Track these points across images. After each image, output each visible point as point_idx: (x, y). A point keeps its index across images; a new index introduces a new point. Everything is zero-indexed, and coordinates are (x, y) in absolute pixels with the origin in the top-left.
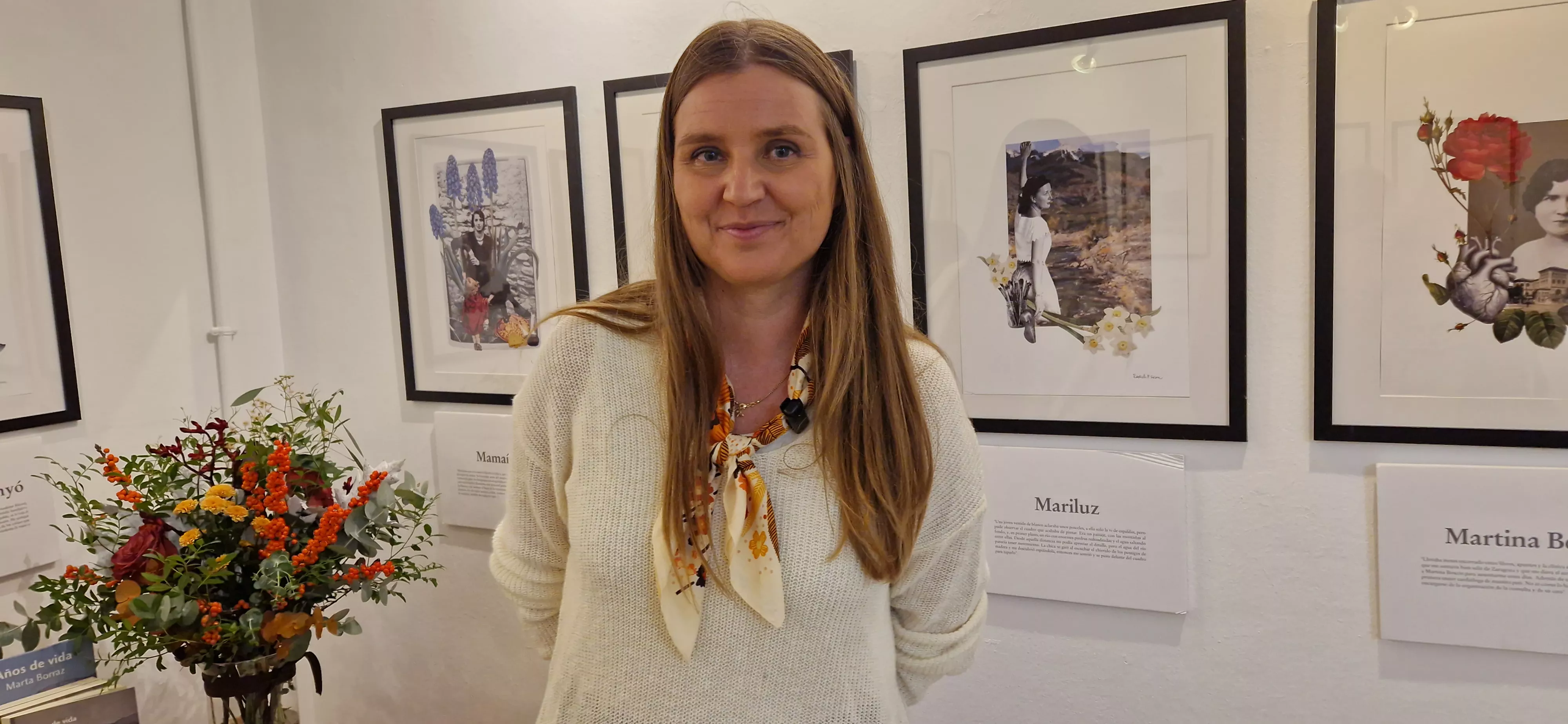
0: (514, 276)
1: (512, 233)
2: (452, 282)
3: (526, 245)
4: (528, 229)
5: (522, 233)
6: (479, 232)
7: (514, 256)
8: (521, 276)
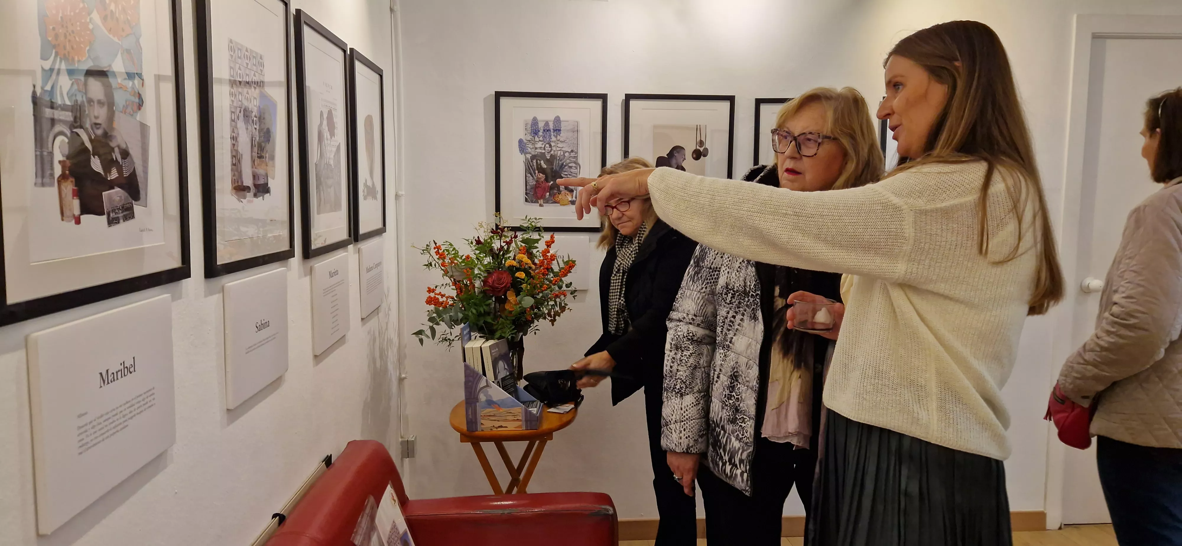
5: (573, 154)
7: (567, 164)
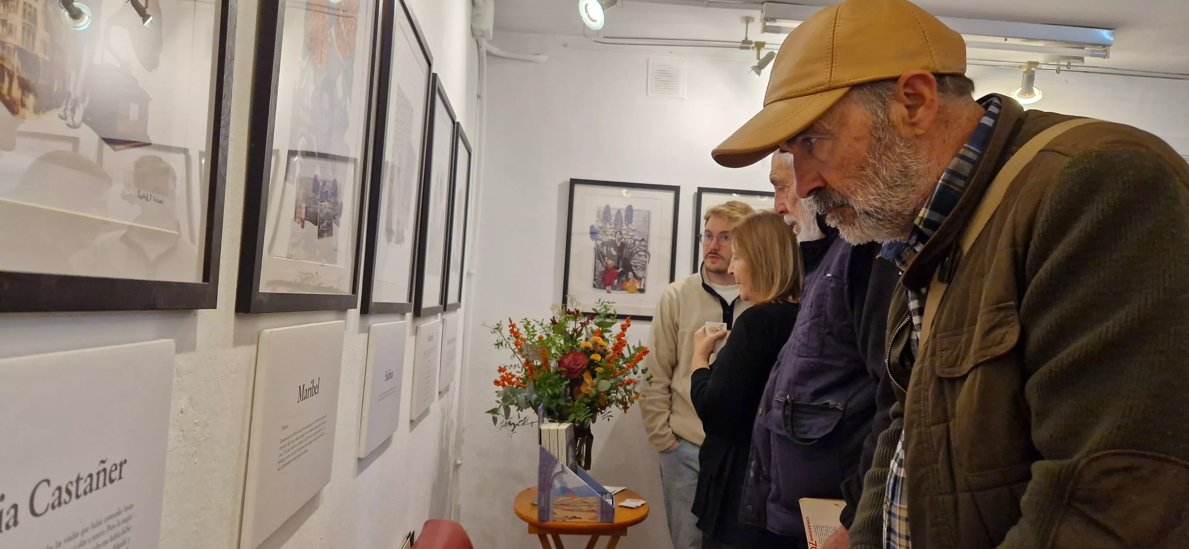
0: (635, 261)
1: (637, 243)
2: (599, 261)
3: (644, 248)
4: (647, 242)
6: (619, 240)
7: (637, 253)
8: (640, 262)
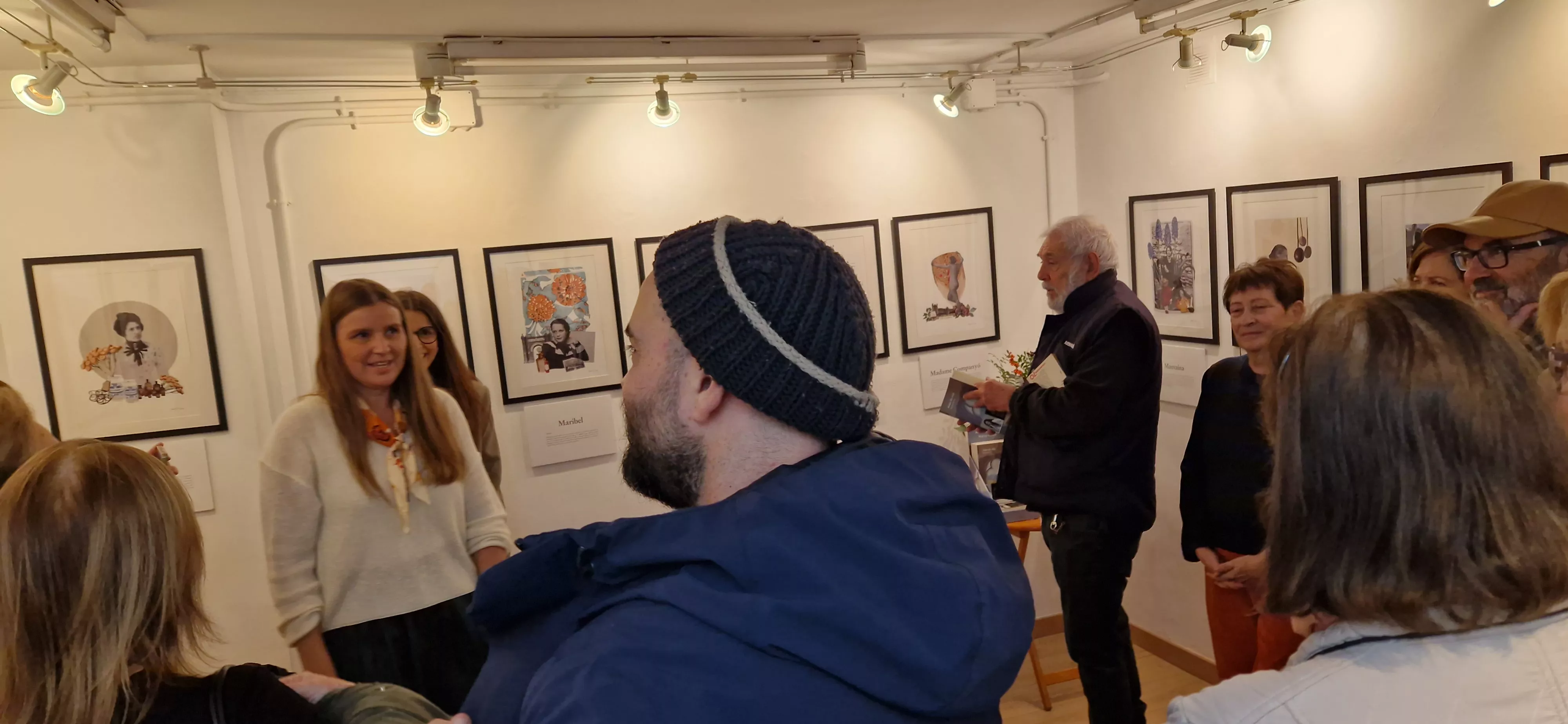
0: (1184, 278)
1: (1184, 258)
2: (1157, 280)
3: (1190, 263)
4: (1191, 256)
5: (1188, 258)
6: (1169, 256)
7: (1184, 269)
8: (1187, 278)
